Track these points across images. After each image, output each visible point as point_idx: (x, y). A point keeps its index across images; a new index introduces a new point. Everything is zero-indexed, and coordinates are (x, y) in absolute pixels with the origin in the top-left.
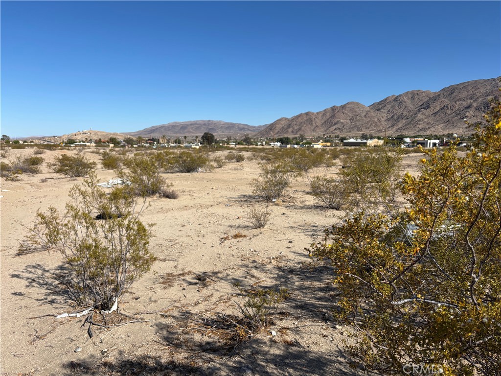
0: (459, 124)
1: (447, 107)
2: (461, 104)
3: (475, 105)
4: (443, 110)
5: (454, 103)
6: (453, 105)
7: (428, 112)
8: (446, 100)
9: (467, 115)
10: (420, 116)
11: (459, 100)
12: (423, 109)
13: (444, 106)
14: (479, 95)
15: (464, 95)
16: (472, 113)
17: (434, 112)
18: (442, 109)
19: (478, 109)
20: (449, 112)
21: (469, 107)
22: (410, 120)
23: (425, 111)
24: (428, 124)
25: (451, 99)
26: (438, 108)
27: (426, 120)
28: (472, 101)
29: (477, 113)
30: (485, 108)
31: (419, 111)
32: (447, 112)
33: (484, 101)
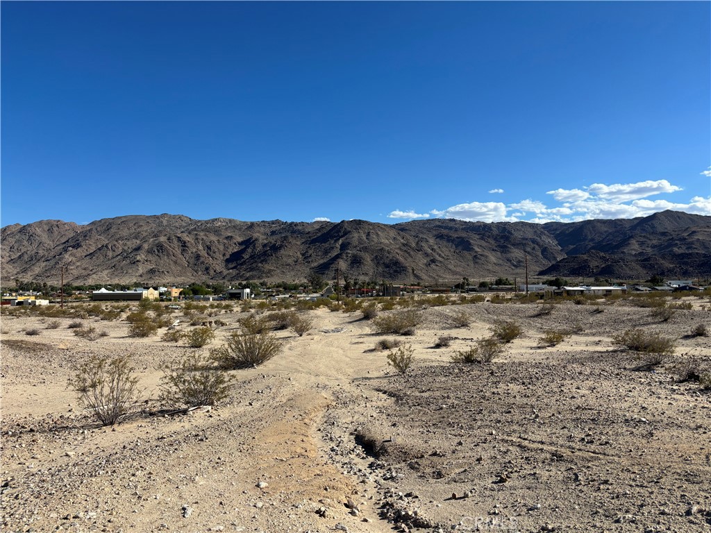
0: (130, 271)
1: (107, 246)
2: (125, 245)
3: (146, 246)
4: (101, 251)
5: (116, 243)
6: (115, 245)
7: (79, 252)
8: (103, 238)
9: (138, 259)
10: (67, 257)
11: (121, 238)
12: (71, 248)
13: (103, 246)
14: (145, 234)
15: (125, 233)
16: (143, 257)
17: (88, 253)
18: (99, 249)
19: (150, 251)
20: (110, 254)
21: (138, 249)
22: (53, 262)
23: (75, 251)
24: (85, 269)
25: (109, 236)
26: (93, 249)
27: (78, 264)
28: (138, 242)
29: (150, 257)
30: (158, 251)
31: (66, 250)
32: (108, 254)
33: (157, 242)
